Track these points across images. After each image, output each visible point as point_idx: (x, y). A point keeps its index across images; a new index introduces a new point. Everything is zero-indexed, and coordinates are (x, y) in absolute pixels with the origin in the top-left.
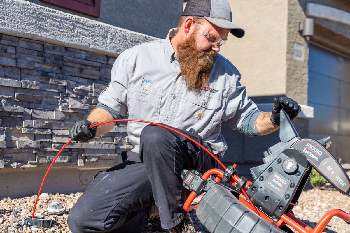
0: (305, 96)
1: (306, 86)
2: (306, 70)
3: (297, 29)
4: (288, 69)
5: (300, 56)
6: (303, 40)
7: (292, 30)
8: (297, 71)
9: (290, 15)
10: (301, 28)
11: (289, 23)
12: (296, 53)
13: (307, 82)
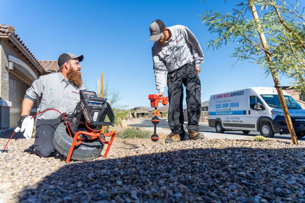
0: (8, 97)
1: (8, 92)
2: (8, 85)
3: (5, 66)
4: (2, 84)
5: (6, 79)
6: (7, 72)
7: (3, 66)
8: (5, 85)
9: (2, 60)
10: (7, 66)
11: (2, 63)
12: (4, 77)
13: (8, 90)
